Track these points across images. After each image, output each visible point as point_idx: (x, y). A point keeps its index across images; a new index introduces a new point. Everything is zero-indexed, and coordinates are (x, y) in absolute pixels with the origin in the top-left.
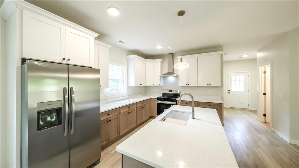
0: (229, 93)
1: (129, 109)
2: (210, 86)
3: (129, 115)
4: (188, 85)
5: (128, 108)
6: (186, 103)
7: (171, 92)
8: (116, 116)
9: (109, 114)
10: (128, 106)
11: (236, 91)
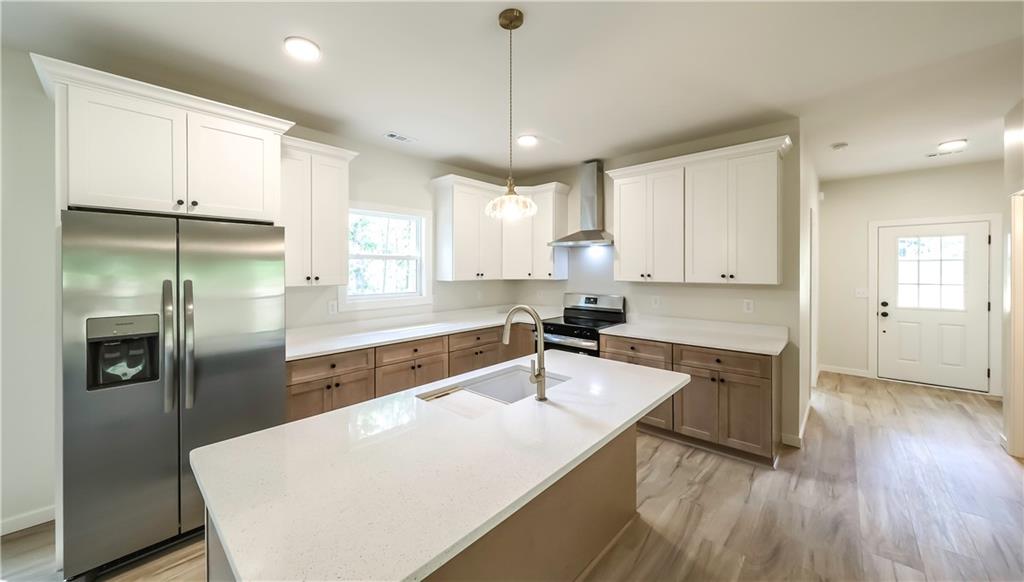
0: (885, 315)
1: (416, 354)
2: (732, 281)
3: (415, 374)
4: (649, 280)
5: (412, 350)
6: (632, 348)
7: (592, 303)
8: (361, 374)
9: (333, 366)
10: (414, 345)
11: (923, 305)
